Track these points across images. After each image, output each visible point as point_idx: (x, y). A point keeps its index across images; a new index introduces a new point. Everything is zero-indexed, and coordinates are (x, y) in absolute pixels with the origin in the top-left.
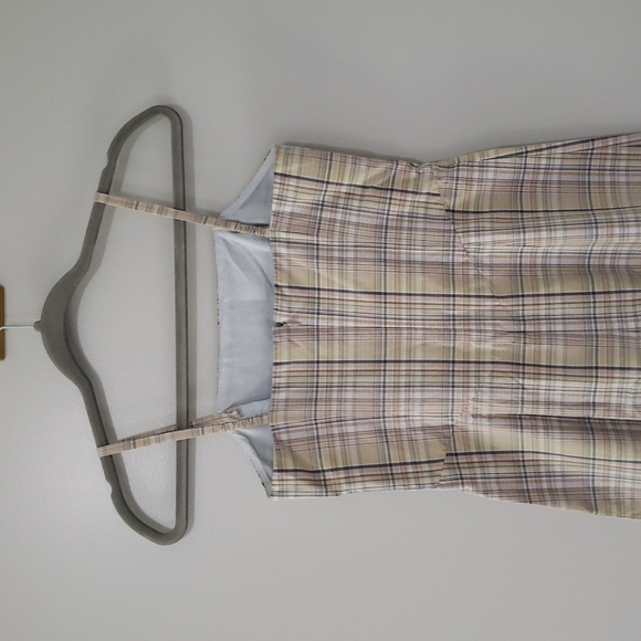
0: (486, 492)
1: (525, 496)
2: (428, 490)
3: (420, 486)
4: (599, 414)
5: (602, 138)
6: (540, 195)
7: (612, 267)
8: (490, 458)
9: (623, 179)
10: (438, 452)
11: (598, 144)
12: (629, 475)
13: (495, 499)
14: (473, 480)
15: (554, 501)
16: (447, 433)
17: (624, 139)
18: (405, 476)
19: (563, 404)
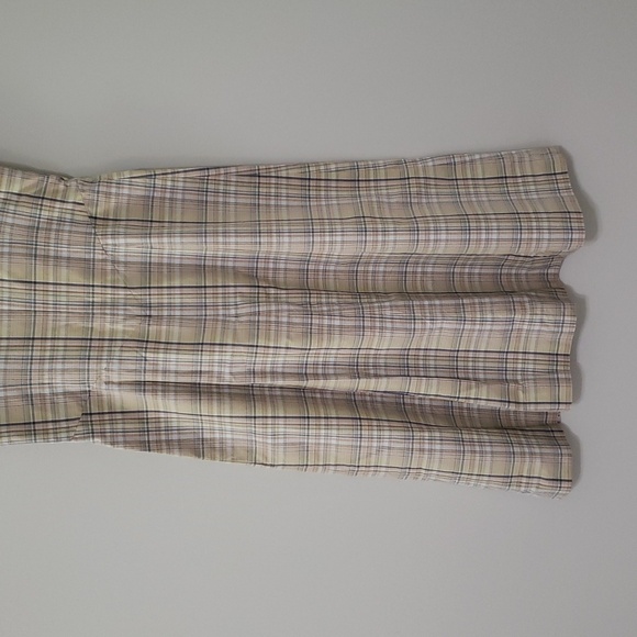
0: (113, 443)
1: (146, 446)
2: (64, 442)
3: (57, 439)
4: (204, 380)
5: (215, 168)
6: (167, 209)
7: (223, 267)
8: (119, 416)
9: (232, 200)
10: (75, 412)
11: (212, 172)
12: (229, 427)
13: (121, 449)
14: (103, 434)
15: (169, 450)
16: (84, 397)
17: (233, 170)
18: (46, 432)
19: (176, 372)
